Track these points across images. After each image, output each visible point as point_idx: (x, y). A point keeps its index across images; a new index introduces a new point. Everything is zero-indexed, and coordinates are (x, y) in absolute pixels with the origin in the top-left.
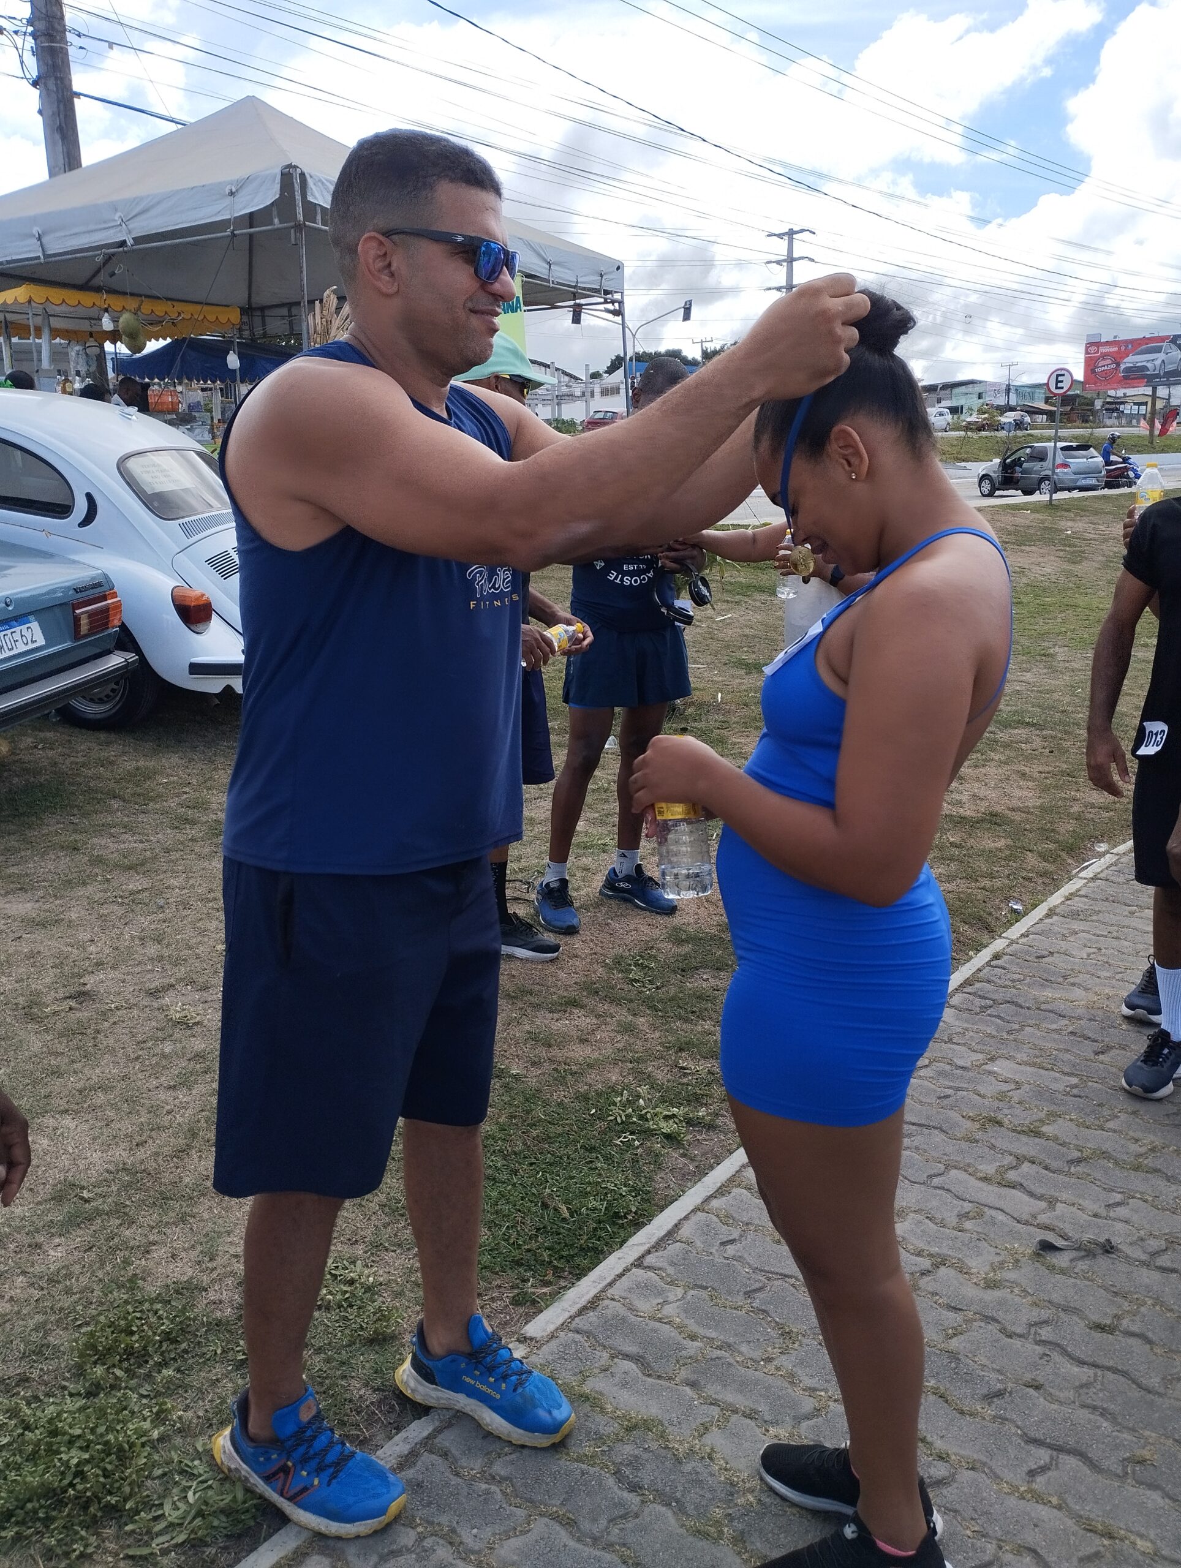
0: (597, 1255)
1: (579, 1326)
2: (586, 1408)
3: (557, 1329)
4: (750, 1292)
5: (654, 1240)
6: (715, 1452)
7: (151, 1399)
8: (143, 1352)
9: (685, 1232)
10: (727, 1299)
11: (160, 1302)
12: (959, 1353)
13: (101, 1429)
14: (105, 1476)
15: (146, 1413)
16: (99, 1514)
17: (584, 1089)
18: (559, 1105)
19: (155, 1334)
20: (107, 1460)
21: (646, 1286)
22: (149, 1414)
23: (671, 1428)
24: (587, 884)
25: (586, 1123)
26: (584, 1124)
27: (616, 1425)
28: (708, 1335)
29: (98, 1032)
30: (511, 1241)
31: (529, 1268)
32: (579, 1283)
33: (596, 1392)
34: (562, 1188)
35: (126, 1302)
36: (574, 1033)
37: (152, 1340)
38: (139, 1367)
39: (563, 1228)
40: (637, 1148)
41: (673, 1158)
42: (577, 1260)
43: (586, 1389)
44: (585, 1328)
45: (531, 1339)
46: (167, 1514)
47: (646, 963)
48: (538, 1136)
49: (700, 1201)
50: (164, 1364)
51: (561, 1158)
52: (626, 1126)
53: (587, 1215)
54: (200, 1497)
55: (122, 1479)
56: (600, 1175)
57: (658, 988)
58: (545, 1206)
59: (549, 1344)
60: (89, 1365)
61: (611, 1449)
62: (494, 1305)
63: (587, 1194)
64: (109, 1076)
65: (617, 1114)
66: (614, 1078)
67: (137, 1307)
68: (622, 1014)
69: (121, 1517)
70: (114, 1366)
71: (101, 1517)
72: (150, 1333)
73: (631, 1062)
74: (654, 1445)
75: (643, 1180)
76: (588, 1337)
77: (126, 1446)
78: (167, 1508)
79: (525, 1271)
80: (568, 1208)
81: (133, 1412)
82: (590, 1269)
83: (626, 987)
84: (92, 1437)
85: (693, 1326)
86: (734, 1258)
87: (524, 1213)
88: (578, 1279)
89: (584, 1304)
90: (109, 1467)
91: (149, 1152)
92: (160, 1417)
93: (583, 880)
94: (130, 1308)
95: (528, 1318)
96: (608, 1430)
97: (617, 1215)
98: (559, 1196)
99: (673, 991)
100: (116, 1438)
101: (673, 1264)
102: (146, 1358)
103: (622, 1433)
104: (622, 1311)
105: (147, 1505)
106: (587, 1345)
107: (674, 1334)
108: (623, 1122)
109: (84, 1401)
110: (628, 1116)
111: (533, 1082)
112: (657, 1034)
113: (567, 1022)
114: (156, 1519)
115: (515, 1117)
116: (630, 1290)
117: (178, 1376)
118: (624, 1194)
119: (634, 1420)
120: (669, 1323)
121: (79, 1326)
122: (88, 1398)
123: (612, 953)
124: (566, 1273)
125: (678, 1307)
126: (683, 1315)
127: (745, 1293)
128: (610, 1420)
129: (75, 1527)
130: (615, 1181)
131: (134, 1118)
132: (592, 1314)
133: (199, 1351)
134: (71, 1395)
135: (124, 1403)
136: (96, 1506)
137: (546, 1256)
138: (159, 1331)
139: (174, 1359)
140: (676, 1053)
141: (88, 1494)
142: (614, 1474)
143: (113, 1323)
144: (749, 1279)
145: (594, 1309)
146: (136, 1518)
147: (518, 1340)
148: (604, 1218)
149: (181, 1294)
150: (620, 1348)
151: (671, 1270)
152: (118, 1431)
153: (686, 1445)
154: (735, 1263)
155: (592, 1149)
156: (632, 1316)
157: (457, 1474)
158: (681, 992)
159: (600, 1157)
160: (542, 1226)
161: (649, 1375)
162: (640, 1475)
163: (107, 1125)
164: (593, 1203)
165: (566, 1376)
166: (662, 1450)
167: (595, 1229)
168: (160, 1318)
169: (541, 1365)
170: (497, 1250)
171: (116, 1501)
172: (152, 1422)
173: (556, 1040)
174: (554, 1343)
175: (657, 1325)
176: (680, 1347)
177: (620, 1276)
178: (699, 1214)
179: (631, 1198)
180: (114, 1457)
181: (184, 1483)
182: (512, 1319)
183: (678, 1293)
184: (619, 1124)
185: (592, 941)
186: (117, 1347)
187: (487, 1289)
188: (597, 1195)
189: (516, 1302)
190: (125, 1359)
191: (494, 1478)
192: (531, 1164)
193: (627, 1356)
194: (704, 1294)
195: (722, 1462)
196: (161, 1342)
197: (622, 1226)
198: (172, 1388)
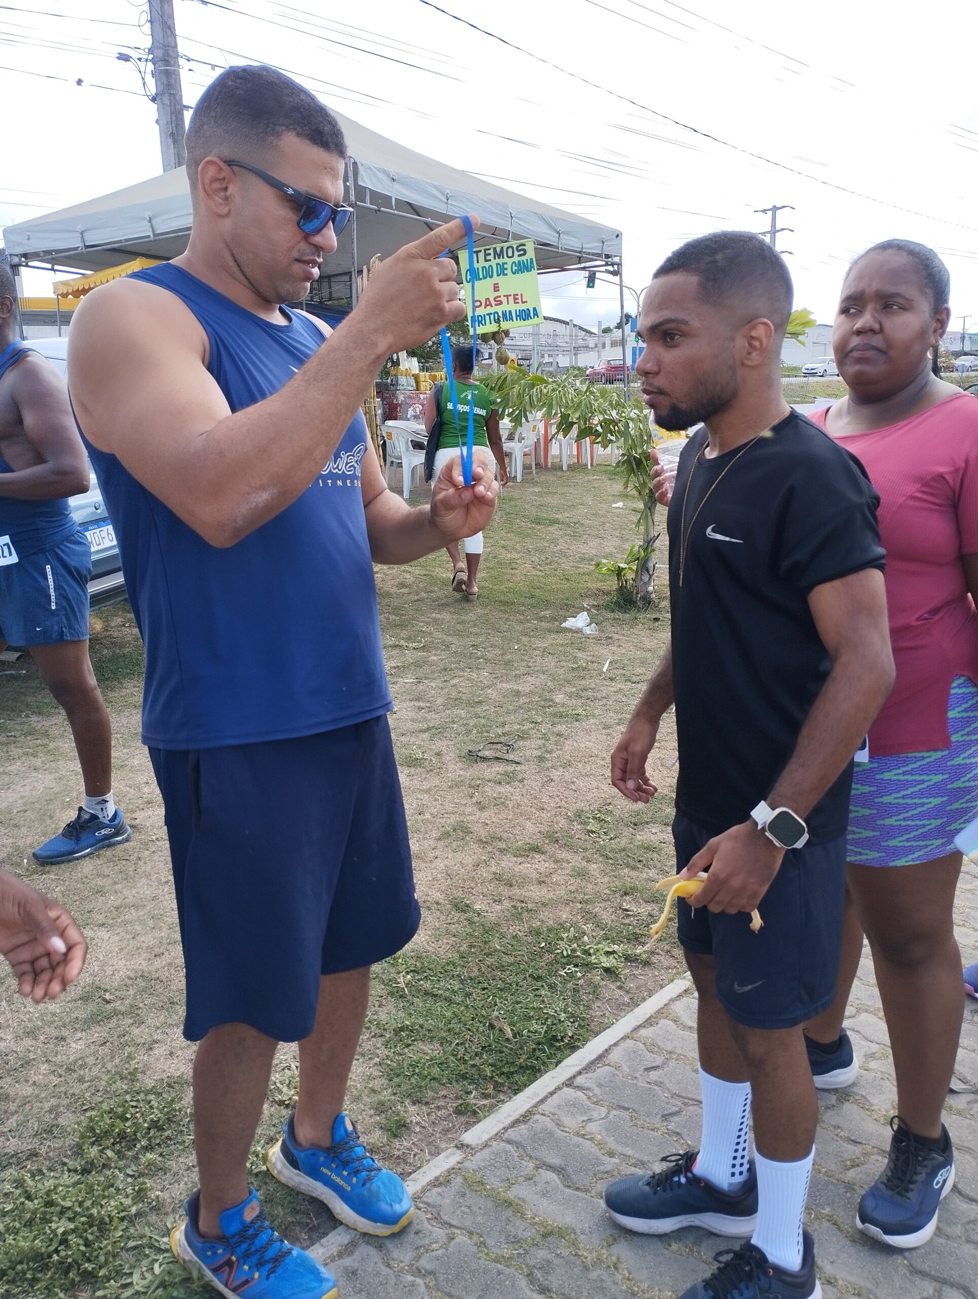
0: (534, 1072)
1: (511, 1137)
2: (509, 1212)
3: (491, 1139)
4: (667, 1115)
5: (585, 1063)
6: (621, 1262)
7: (136, 1178)
8: (133, 1137)
9: (614, 1056)
10: (645, 1121)
11: (155, 1093)
12: (854, 1184)
13: (88, 1203)
14: (86, 1245)
15: (129, 1191)
16: (77, 1279)
17: (536, 924)
18: (514, 937)
19: (145, 1121)
20: (90, 1231)
21: (574, 1104)
22: (131, 1191)
23: (582, 1237)
24: (559, 747)
25: (536, 955)
26: (533, 956)
27: (534, 1231)
28: (625, 1152)
29: (139, 859)
30: (459, 1057)
31: (473, 1082)
32: (515, 1098)
33: (519, 1199)
34: (509, 1011)
35: (127, 1092)
36: (535, 875)
37: (142, 1126)
38: (128, 1150)
39: (506, 1047)
40: (579, 979)
41: (610, 989)
42: (517, 1077)
43: (511, 1195)
44: (516, 1139)
45: (468, 1146)
46: (135, 1283)
47: (603, 817)
48: (492, 964)
49: (629, 1029)
50: (148, 1148)
51: (511, 985)
52: (570, 959)
53: (529, 1037)
54: (164, 1270)
55: (101, 1249)
56: (543, 1001)
57: (611, 839)
58: (492, 1026)
59: (483, 1152)
60: (87, 1145)
61: (527, 1252)
62: (439, 1113)
63: (531, 1018)
64: (142, 896)
65: (564, 948)
66: (564, 916)
67: (134, 1097)
68: (576, 860)
69: (96, 1282)
70: (108, 1148)
71: (79, 1282)
72: (141, 1121)
73: (580, 903)
74: (565, 1252)
75: (582, 1008)
76: (517, 1147)
77: (107, 1220)
78: (136, 1278)
79: (469, 1084)
80: (512, 1030)
81: (118, 1190)
82: (526, 1086)
83: (583, 837)
84: (78, 1210)
85: (612, 1144)
86: (656, 1083)
87: (473, 1032)
88: (516, 1094)
89: (517, 1117)
90: (90, 1237)
91: (164, 963)
92: (140, 1195)
93: (556, 745)
94: (128, 1098)
95: (468, 1126)
96: (526, 1234)
97: (554, 1038)
98: (505, 1019)
99: (624, 842)
100: (99, 1212)
101: (600, 1085)
102: (136, 1142)
103: (538, 1238)
104: (551, 1126)
105: (119, 1273)
106: (516, 1154)
107: (595, 1150)
108: (568, 956)
109: (78, 1177)
110: (574, 951)
111: (492, 917)
112: (606, 879)
113: (529, 865)
114: (125, 1286)
115: (474, 947)
116: (559, 1107)
117: (160, 1159)
118: (562, 1019)
119: (549, 1227)
120: (591, 1139)
121: (86, 1110)
122: (83, 1175)
123: (574, 808)
124: (506, 1088)
125: (600, 1125)
126: (604, 1133)
127: (663, 1116)
128: (528, 1225)
129: (56, 1290)
130: (556, 1007)
131: (157, 934)
132: (523, 1126)
133: (180, 1139)
134: (69, 1171)
135: (112, 1181)
136: (75, 1272)
137: (488, 1071)
138: (148, 1119)
139: (159, 1144)
140: (622, 896)
141: (69, 1260)
142: (528, 1275)
143: (112, 1109)
144: (667, 1103)
145: (525, 1122)
146: (107, 1285)
147: (456, 1147)
148: (543, 1040)
149: (172, 1087)
150: (544, 1159)
151: (597, 1091)
152: (102, 1206)
153: (595, 1254)
154: (656, 1087)
155: (539, 978)
156: (558, 1131)
157: (388, 1266)
158: (631, 843)
159: (545, 986)
160: (487, 1044)
161: (569, 1187)
162: (550, 1278)
163: (134, 938)
164: (535, 1026)
165: (494, 1182)
166: (572, 1257)
167: (534, 1050)
168: (152, 1108)
169: (473, 1170)
170: (446, 1063)
171: (93, 1268)
172: (133, 1199)
173: (517, 881)
174: (487, 1151)
175: (581, 1140)
176: (599, 1163)
177: (552, 1093)
178: (628, 1041)
179: (569, 1024)
180: (95, 1228)
181: (153, 1257)
182: (454, 1126)
183: (602, 1112)
184: (565, 957)
185: (558, 796)
186: (113, 1131)
187: (434, 1099)
188: (539, 1019)
189: (458, 1112)
190: (118, 1142)
191: (420, 1271)
192: (484, 989)
193: (550, 1167)
194: (625, 1115)
195: (626, 1272)
196: (149, 1129)
197: (559, 1049)
198: (153, 1170)
